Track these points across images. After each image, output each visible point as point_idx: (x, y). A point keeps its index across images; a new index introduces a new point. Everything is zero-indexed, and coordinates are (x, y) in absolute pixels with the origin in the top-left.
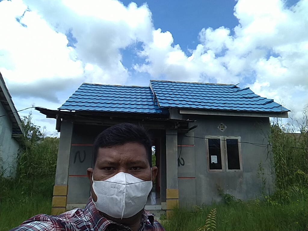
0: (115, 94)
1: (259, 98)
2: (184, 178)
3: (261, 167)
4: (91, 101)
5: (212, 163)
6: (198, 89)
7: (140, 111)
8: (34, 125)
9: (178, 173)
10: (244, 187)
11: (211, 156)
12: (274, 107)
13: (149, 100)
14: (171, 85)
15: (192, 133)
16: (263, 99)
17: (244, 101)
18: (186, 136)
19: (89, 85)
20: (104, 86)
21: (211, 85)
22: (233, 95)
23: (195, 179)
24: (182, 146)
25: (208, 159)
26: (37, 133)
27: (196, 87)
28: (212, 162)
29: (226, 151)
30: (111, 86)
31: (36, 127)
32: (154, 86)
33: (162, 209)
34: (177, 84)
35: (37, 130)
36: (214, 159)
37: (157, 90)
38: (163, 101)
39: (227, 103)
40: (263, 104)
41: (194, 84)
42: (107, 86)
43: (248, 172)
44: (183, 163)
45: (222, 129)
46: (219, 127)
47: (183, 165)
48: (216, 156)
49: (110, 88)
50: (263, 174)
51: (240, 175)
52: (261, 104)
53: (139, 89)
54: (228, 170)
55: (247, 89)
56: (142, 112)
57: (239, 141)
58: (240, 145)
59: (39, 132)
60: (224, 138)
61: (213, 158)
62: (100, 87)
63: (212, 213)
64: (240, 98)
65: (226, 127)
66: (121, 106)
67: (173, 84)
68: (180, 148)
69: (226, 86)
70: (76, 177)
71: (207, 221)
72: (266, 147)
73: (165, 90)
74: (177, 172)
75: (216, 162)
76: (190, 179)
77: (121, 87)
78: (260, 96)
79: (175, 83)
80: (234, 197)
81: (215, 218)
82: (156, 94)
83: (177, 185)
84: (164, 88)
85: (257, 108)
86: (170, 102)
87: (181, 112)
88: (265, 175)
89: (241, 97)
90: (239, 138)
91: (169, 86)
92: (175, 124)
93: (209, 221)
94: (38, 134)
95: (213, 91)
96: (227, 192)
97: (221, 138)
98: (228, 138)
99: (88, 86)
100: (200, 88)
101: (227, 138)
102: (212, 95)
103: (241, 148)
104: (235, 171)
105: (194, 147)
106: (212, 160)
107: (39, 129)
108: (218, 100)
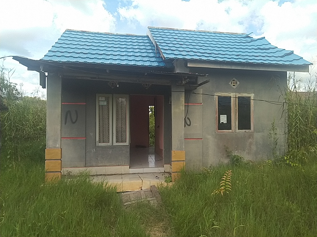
0: (107, 43)
1: (276, 50)
2: (190, 139)
3: (274, 126)
4: (79, 51)
5: (221, 123)
6: (206, 38)
7: (140, 64)
8: (9, 82)
9: (185, 134)
10: (254, 148)
11: (221, 115)
12: (294, 60)
13: (148, 51)
14: (173, 33)
15: (200, 90)
16: (281, 50)
17: (260, 52)
18: (194, 93)
19: (74, 31)
20: (92, 33)
21: (219, 34)
22: (246, 45)
23: (202, 140)
24: (189, 104)
25: (217, 119)
26: (14, 92)
27: (203, 35)
28: (221, 121)
29: (237, 109)
30: (101, 34)
31: (12, 84)
32: (153, 34)
33: (165, 172)
34: (181, 32)
35: (13, 88)
36: (224, 119)
37: (158, 38)
38: (167, 52)
39: (241, 55)
40: (282, 57)
41: (200, 32)
42: (95, 33)
43: (259, 132)
44: (189, 124)
45: (234, 85)
46: (231, 83)
47: (189, 125)
48: (226, 116)
49: (99, 36)
50: (276, 134)
51: (251, 136)
52: (279, 57)
53: (135, 38)
54: (237, 131)
55: (262, 39)
56: (142, 65)
57: (252, 98)
58: (252, 102)
59: (16, 91)
60: (236, 96)
61: (222, 118)
62: (88, 35)
63: (227, 175)
64: (254, 49)
65: (238, 83)
66: (117, 57)
67: (176, 32)
68: (187, 107)
69: (237, 35)
70: (69, 139)
71: (222, 183)
72: (282, 105)
73: (167, 39)
74: (183, 133)
75: (225, 122)
76: (197, 140)
77: (114, 35)
78: (277, 47)
79: (178, 30)
80: (242, 158)
81: (230, 180)
82: (158, 44)
83: (184, 147)
84: (165, 36)
85: (275, 60)
86: (175, 52)
87: (189, 65)
88: (277, 135)
89: (256, 47)
90: (252, 96)
91: (172, 34)
92: (183, 79)
93: (224, 183)
94: (16, 92)
95: (223, 41)
96: (235, 153)
97: (232, 95)
98: (240, 95)
99: (72, 33)
100: (208, 37)
101: (238, 95)
102: (222, 46)
103: (254, 107)
104: (245, 131)
105: (202, 105)
106: (222, 120)
107: (15, 87)
108: (230, 51)
